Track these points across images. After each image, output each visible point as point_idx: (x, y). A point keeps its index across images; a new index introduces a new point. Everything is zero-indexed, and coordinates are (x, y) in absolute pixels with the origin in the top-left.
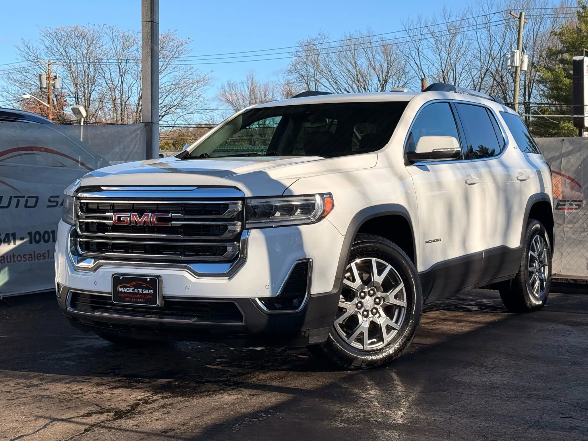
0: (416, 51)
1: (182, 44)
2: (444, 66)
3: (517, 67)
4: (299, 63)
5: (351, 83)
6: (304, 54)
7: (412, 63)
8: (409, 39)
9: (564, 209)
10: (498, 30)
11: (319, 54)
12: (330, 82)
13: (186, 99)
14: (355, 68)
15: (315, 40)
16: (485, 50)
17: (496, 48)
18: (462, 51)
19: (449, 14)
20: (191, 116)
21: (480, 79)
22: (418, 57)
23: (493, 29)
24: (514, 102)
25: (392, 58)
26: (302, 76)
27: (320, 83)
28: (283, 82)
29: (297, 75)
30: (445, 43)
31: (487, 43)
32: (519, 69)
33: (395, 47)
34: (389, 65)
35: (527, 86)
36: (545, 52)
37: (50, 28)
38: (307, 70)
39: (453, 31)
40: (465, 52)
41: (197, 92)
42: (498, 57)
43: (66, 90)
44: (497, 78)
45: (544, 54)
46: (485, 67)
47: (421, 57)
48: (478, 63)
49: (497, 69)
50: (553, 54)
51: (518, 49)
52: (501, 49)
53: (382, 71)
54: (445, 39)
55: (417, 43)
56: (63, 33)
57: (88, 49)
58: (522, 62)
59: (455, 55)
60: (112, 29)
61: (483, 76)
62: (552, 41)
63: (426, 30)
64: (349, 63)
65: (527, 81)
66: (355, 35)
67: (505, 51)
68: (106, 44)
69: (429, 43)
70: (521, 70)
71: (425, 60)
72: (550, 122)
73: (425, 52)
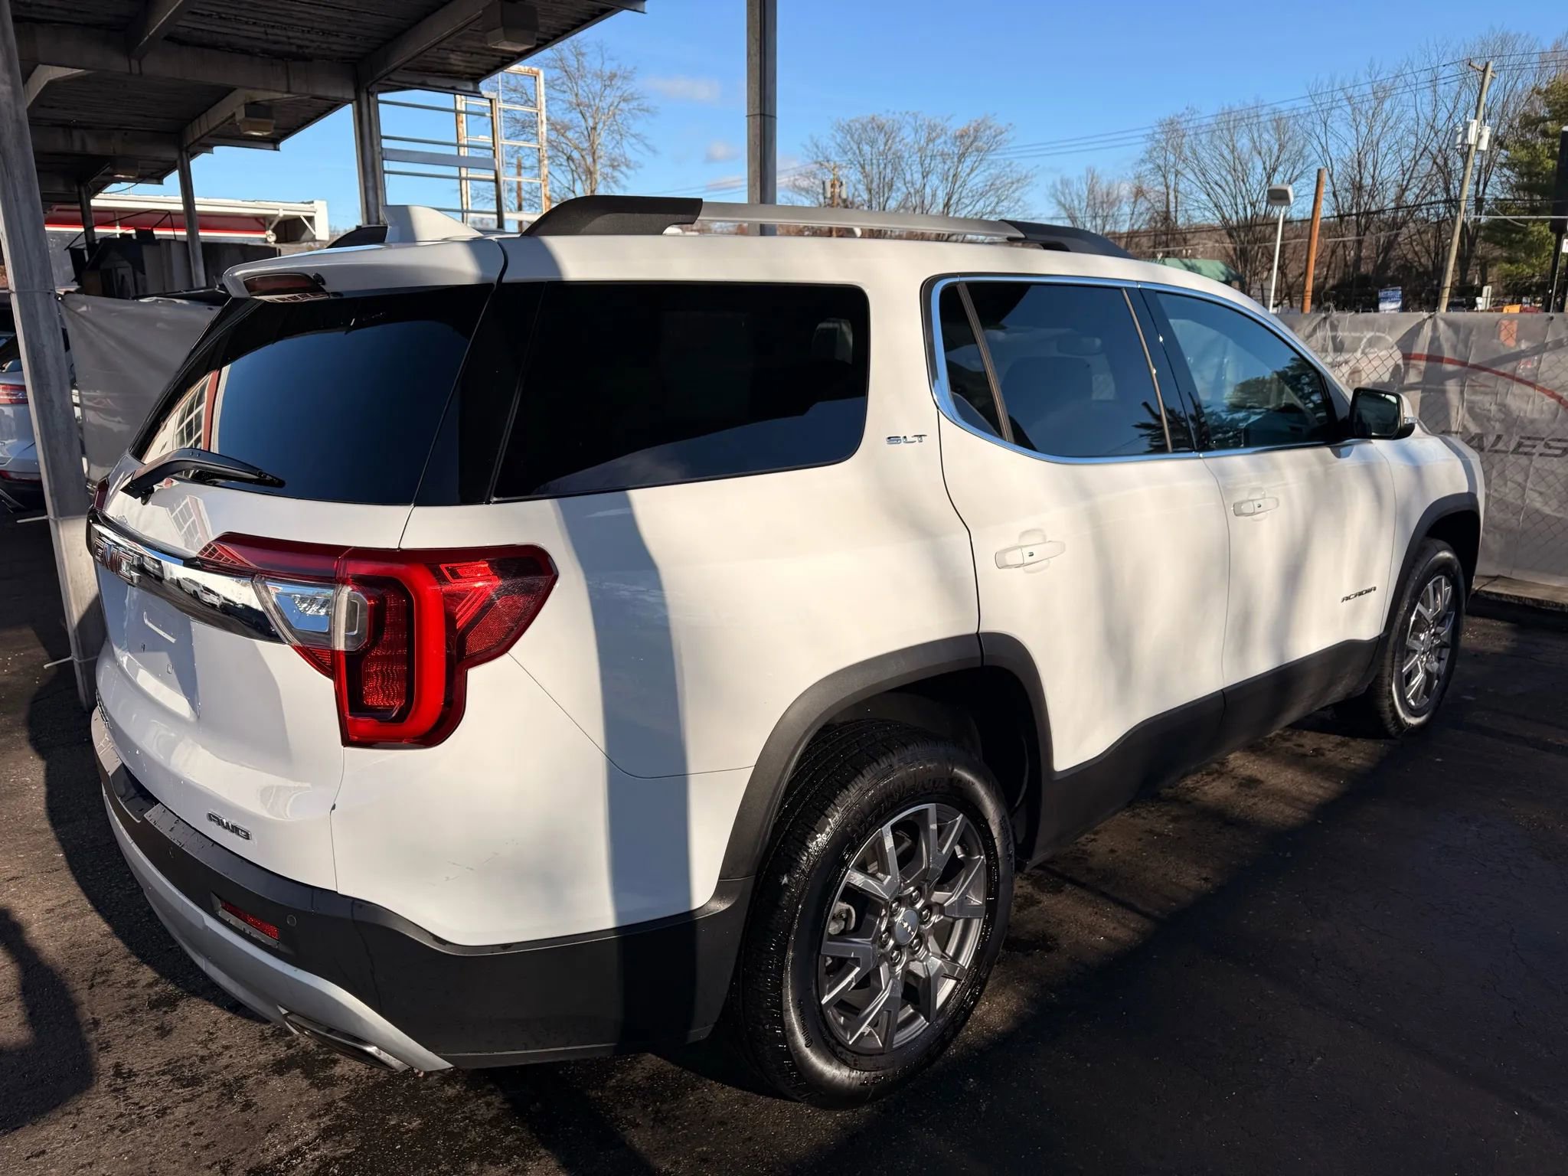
0: (1323, 125)
1: (1001, 133)
2: (1361, 145)
3: (1470, 146)
4: (1155, 149)
5: (1224, 173)
6: (1164, 137)
7: (1315, 142)
8: (1313, 109)
10: (1449, 91)
11: (1184, 136)
12: (1195, 174)
13: (1002, 204)
14: (1233, 152)
15: (1181, 116)
17: (1443, 115)
18: (1391, 123)
19: (1377, 70)
21: (1413, 162)
22: (1324, 134)
23: (1441, 88)
25: (1287, 137)
26: (1159, 167)
27: (1182, 174)
28: (1133, 177)
29: (1150, 166)
30: (1366, 112)
31: (1428, 110)
32: (1474, 148)
33: (1292, 122)
34: (1282, 148)
35: (1483, 171)
36: (1518, 120)
37: (843, 119)
38: (1165, 158)
39: (1381, 94)
40: (1395, 124)
41: (1017, 195)
42: (1444, 129)
43: (860, 198)
44: (1438, 161)
45: (1516, 123)
46: (1423, 146)
47: (1329, 134)
48: (1413, 139)
49: (1440, 147)
50: (1530, 122)
51: (1476, 118)
52: (1450, 117)
53: (1270, 156)
54: (1367, 107)
55: (1325, 114)
56: (858, 126)
57: (886, 144)
58: (1480, 137)
59: (1380, 129)
60: (915, 116)
61: (1418, 158)
62: (1532, 103)
63: (1340, 95)
64: (1224, 146)
65: (1484, 163)
66: (1237, 107)
67: (1456, 120)
68: (907, 137)
69: (1344, 113)
70: (1476, 150)
71: (1334, 138)
72: (1515, 225)
73: (1335, 125)
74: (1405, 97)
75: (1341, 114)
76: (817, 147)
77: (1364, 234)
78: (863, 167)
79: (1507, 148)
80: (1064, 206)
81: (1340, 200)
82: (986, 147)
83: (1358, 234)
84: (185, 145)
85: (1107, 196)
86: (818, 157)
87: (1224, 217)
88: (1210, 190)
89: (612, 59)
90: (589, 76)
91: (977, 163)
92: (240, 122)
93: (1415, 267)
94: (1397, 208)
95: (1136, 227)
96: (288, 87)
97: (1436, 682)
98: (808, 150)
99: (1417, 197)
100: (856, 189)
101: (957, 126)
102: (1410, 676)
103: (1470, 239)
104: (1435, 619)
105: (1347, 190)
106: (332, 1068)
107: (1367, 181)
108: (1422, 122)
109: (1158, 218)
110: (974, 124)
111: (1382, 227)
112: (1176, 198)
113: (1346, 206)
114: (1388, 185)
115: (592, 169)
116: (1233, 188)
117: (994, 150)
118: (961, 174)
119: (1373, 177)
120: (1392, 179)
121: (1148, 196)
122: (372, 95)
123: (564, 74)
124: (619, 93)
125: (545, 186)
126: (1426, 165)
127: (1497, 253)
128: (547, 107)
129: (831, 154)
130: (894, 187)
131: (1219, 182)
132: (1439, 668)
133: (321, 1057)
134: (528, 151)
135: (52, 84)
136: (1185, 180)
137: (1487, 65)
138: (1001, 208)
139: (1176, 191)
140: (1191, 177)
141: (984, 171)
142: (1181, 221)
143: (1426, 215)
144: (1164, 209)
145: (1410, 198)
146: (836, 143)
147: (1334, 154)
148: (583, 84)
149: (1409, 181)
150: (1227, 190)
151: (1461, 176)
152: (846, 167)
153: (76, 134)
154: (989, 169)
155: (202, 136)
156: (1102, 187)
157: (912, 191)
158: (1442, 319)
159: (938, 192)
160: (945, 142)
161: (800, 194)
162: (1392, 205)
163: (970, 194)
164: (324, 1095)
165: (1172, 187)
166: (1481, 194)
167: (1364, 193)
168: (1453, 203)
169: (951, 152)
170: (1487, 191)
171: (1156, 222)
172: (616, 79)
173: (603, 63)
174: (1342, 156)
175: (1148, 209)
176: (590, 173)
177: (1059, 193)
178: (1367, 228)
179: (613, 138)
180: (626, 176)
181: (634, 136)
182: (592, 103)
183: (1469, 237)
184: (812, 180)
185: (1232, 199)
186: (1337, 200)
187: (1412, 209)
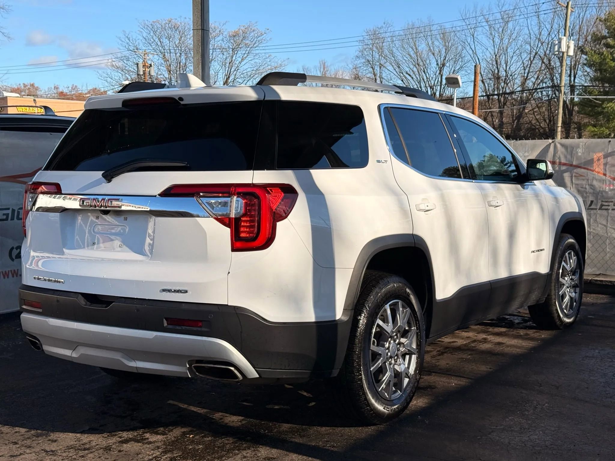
0: (472, 37)
1: (262, 35)
2: (496, 50)
3: (563, 53)
4: (365, 49)
5: (412, 66)
7: (468, 48)
8: (465, 27)
11: (384, 42)
12: (392, 66)
14: (416, 53)
15: (380, 28)
16: (534, 36)
17: (545, 33)
18: (514, 37)
19: (502, 3)
21: (530, 62)
22: (473, 43)
23: (542, 17)
24: (560, 84)
25: (450, 44)
26: (368, 61)
27: (384, 67)
28: (351, 67)
29: (362, 60)
30: (498, 29)
31: (536, 29)
32: (565, 54)
33: (453, 34)
34: (447, 50)
35: (572, 68)
36: (590, 37)
38: (372, 56)
39: (506, 19)
40: (516, 37)
42: (547, 41)
44: (545, 61)
45: (589, 38)
46: (535, 51)
47: (476, 43)
48: (528, 47)
49: (545, 53)
50: (597, 39)
51: (565, 36)
52: (549, 34)
53: (440, 56)
54: (498, 26)
55: (473, 30)
56: (159, 26)
57: (180, 40)
58: (568, 47)
59: (507, 40)
61: (532, 59)
62: (597, 27)
64: (411, 49)
65: (573, 63)
66: (417, 25)
67: (553, 36)
69: (484, 30)
70: (567, 55)
71: (479, 45)
72: (594, 102)
73: (479, 37)
75: (482, 30)
77: (503, 108)
79: (586, 54)
81: (486, 85)
82: (251, 44)
83: (500, 107)
91: (246, 55)
94: (522, 91)
97: (575, 303)
99: (534, 84)
101: (230, 29)
102: (563, 297)
103: (569, 110)
104: (571, 271)
105: (490, 79)
107: (503, 74)
110: (242, 28)
111: (514, 103)
113: (491, 89)
114: (516, 76)
116: (418, 76)
117: (257, 46)
118: (235, 62)
119: (506, 71)
120: (517, 72)
126: (537, 64)
127: (586, 120)
131: (409, 72)
132: (575, 296)
136: (386, 71)
137: (568, 3)
139: (381, 77)
140: (390, 68)
143: (541, 95)
145: (530, 84)
147: (480, 55)
149: (528, 74)
150: (414, 77)
151: (560, 71)
158: (559, 143)
159: (219, 74)
160: (223, 40)
161: (118, 72)
162: (519, 89)
163: (242, 76)
165: (378, 75)
166: (573, 82)
167: (501, 81)
168: (556, 88)
170: (576, 81)
174: (485, 57)
178: (505, 104)
183: (568, 110)
184: (127, 62)
185: (418, 84)
186: (485, 86)
187: (532, 91)
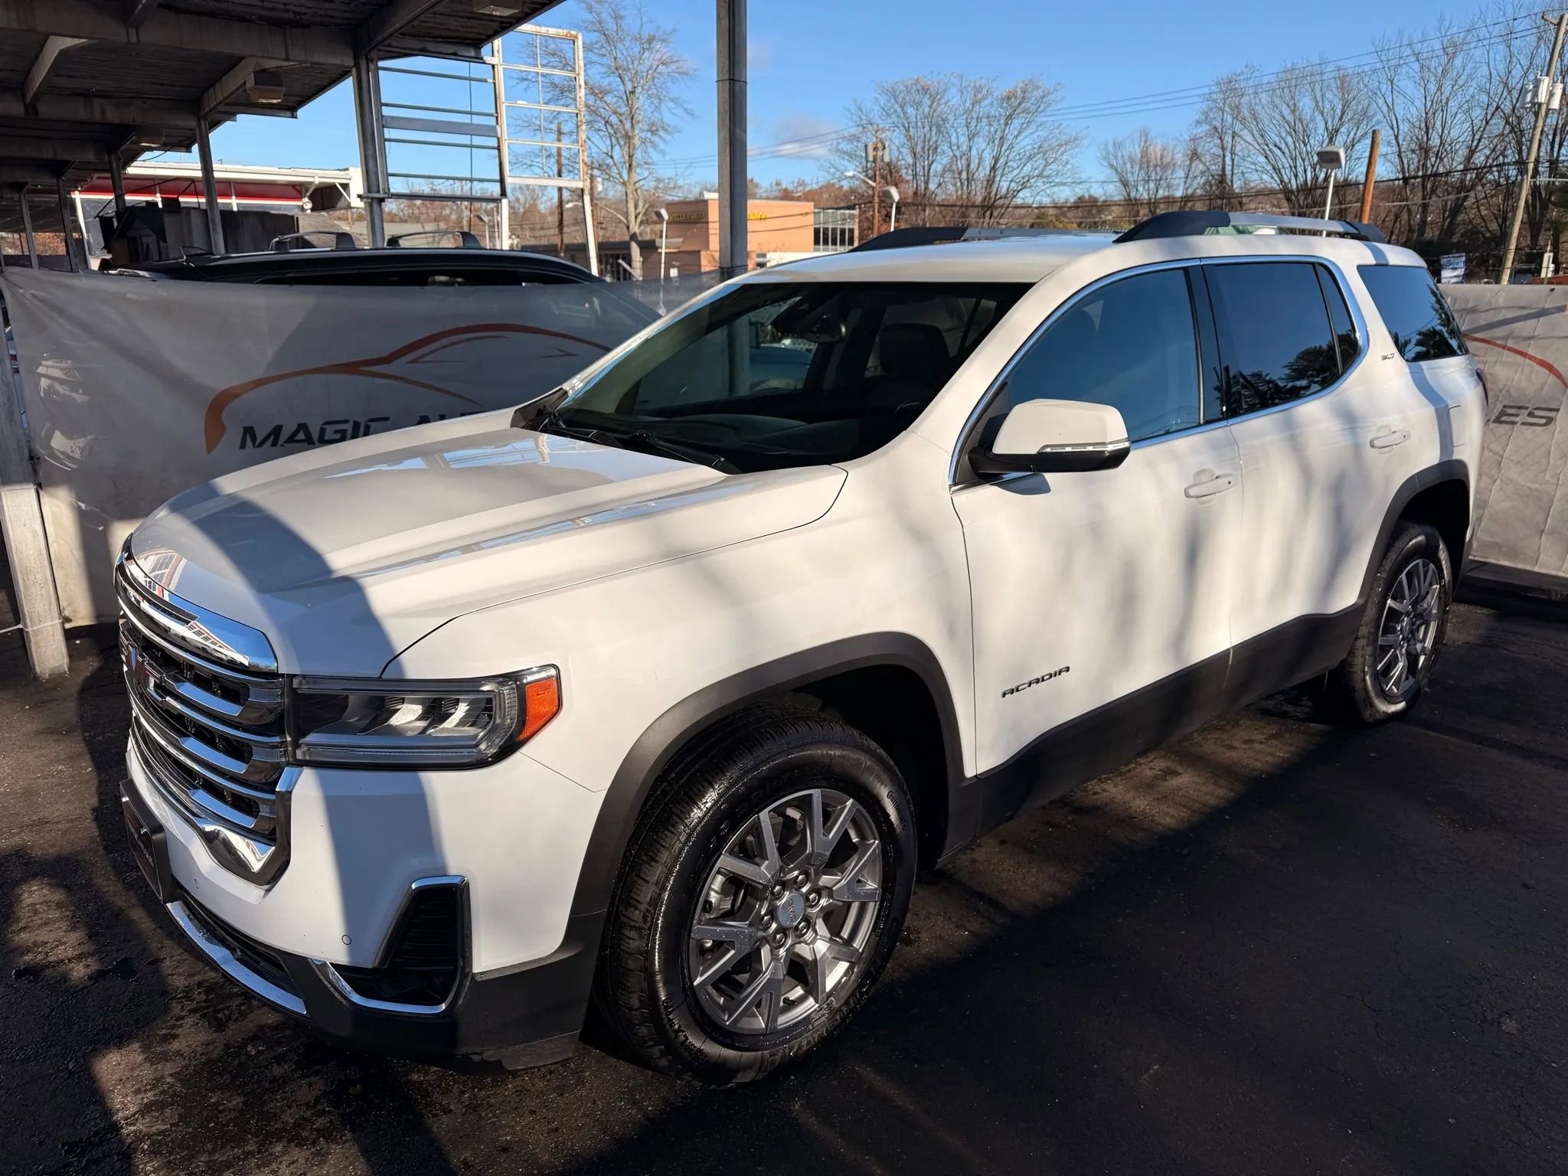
0: (1389, 83)
1: (1049, 93)
2: (1429, 104)
3: (1540, 105)
4: (1211, 109)
5: (1284, 135)
6: (1222, 96)
7: (1381, 102)
8: (1379, 65)
9: (1514, 423)
10: (1524, 44)
11: (1243, 95)
12: (1253, 135)
13: (1051, 167)
14: (1293, 112)
15: (1239, 75)
16: (1498, 78)
17: (1517, 73)
18: (1460, 82)
19: (1448, 24)
20: (1056, 189)
21: (1484, 122)
22: (1390, 93)
23: (1516, 43)
24: (1527, 159)
25: (1351, 96)
26: (1215, 128)
27: (1239, 136)
28: (1188, 139)
29: (1206, 127)
30: (1436, 69)
31: (1501, 67)
32: (1544, 107)
33: (1356, 79)
34: (1346, 105)
37: (887, 82)
38: (1222, 120)
39: (1451, 51)
40: (1466, 82)
41: (1064, 157)
42: (1518, 87)
43: (903, 162)
44: (1511, 120)
46: (1495, 105)
47: (1395, 93)
48: (1484, 98)
49: (1514, 107)
51: (1547, 75)
52: (1524, 75)
53: (1333, 116)
54: (1436, 64)
55: (1392, 71)
56: (901, 87)
57: (930, 107)
58: (1551, 95)
59: (1450, 87)
60: (961, 78)
61: (1489, 118)
63: (1408, 52)
64: (1285, 106)
65: (1560, 123)
66: (1301, 63)
67: (1529, 78)
68: (953, 98)
69: (1411, 71)
70: (1547, 109)
71: (1401, 97)
73: (1402, 84)
74: (1478, 52)
75: (1408, 72)
76: (861, 110)
77: (1430, 198)
78: (908, 130)
80: (1116, 170)
81: (1405, 162)
82: (1033, 108)
83: (1424, 198)
84: (203, 114)
85: (1161, 159)
86: (861, 120)
87: (1282, 181)
88: (1268, 152)
89: (651, 22)
90: (628, 39)
91: (1025, 126)
92: (251, 90)
93: (1481, 233)
94: (1465, 170)
95: (1190, 192)
96: (287, 54)
98: (851, 114)
99: (1488, 157)
100: (900, 152)
101: (1002, 88)
103: (1541, 202)
105: (1413, 151)
106: (169, 1043)
107: (1435, 141)
108: (1496, 79)
109: (1213, 182)
110: (1021, 85)
111: (1449, 190)
112: (1233, 160)
113: (1412, 167)
114: (1458, 146)
115: (630, 134)
116: (1292, 150)
117: (1043, 111)
118: (1009, 136)
119: (1441, 137)
120: (1461, 140)
121: (1203, 159)
122: (372, 62)
123: (603, 36)
124: (658, 56)
125: (583, 151)
126: (1498, 125)
128: (585, 71)
129: (874, 116)
130: (939, 150)
131: (1278, 144)
133: (164, 1032)
134: (567, 117)
135: (63, 53)
136: (1242, 142)
137: (1561, 18)
138: (1050, 172)
139: (1233, 153)
140: (1249, 138)
141: (1032, 133)
142: (1237, 186)
143: (1497, 177)
144: (1220, 172)
145: (1479, 159)
146: (880, 106)
147: (1400, 111)
148: (622, 47)
149: (1479, 140)
150: (1287, 152)
152: (889, 130)
153: (97, 103)
154: (1036, 131)
155: (218, 104)
156: (1156, 150)
157: (958, 154)
159: (984, 155)
160: (992, 103)
161: (844, 159)
162: (1461, 167)
163: (1018, 157)
164: (156, 1070)
165: (1229, 149)
166: (1555, 155)
167: (1431, 155)
168: (1521, 164)
169: (997, 114)
170: (1562, 152)
171: (1211, 186)
172: (654, 42)
173: (642, 25)
174: (1409, 116)
175: (1203, 173)
176: (628, 138)
177: (1111, 157)
178: (1433, 191)
179: (652, 102)
180: (664, 140)
181: (672, 100)
182: (631, 67)
183: (1541, 200)
184: (855, 143)
185: (1291, 162)
186: (1402, 162)
187: (1482, 171)
